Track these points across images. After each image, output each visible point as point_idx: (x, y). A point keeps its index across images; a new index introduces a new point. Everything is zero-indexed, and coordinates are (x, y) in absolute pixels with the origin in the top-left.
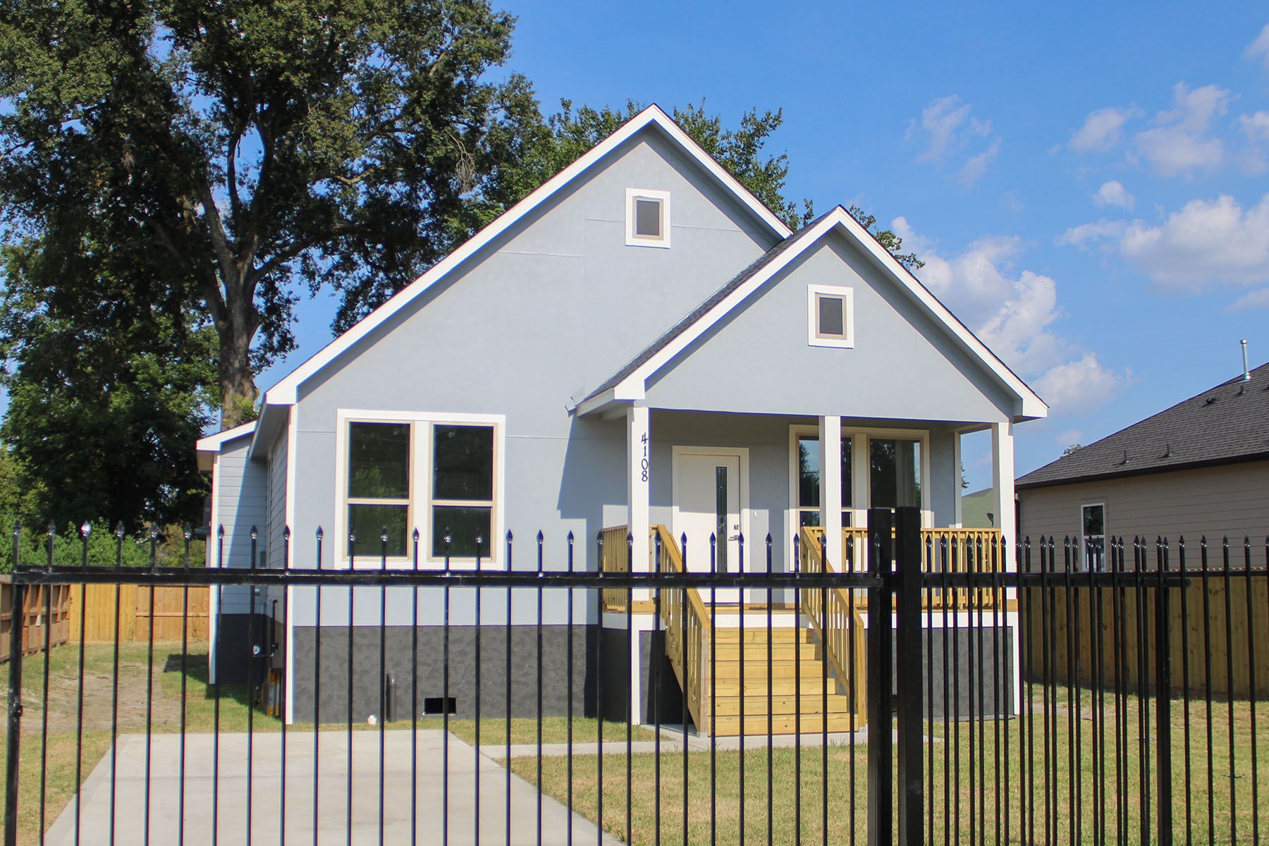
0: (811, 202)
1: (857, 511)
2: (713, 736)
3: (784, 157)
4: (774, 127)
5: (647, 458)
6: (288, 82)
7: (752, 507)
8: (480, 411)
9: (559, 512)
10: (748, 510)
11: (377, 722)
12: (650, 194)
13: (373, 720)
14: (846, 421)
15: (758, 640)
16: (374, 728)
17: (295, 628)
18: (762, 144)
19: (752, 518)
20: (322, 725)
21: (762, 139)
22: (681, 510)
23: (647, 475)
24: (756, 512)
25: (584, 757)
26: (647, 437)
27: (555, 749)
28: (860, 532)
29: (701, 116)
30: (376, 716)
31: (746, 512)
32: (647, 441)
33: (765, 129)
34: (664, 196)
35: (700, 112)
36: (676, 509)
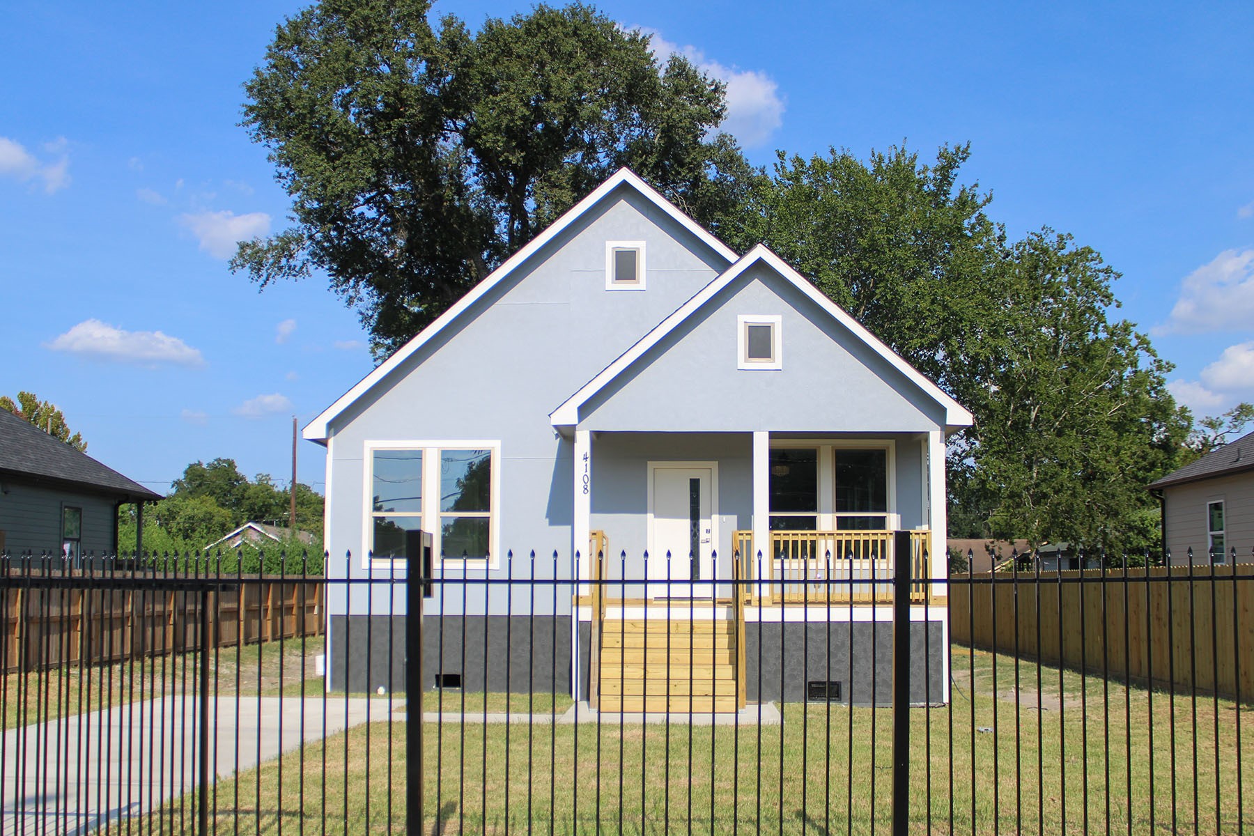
0: (1003, 226)
1: (822, 515)
2: (599, 712)
3: (976, 185)
4: (964, 159)
5: (588, 474)
6: (508, 161)
7: (720, 514)
8: (480, 438)
9: (547, 520)
10: (718, 516)
11: (386, 691)
12: (627, 245)
13: (381, 690)
14: (773, 435)
15: (681, 630)
16: (383, 697)
17: (332, 616)
18: (956, 175)
19: (721, 523)
20: (350, 694)
21: (955, 171)
22: (655, 517)
23: (588, 488)
24: (724, 517)
25: (451, 725)
26: (588, 455)
27: (474, 717)
28: (824, 534)
29: (903, 155)
30: (385, 687)
31: (716, 517)
32: (589, 460)
33: (956, 162)
34: (639, 245)
35: (903, 151)
36: (650, 516)
